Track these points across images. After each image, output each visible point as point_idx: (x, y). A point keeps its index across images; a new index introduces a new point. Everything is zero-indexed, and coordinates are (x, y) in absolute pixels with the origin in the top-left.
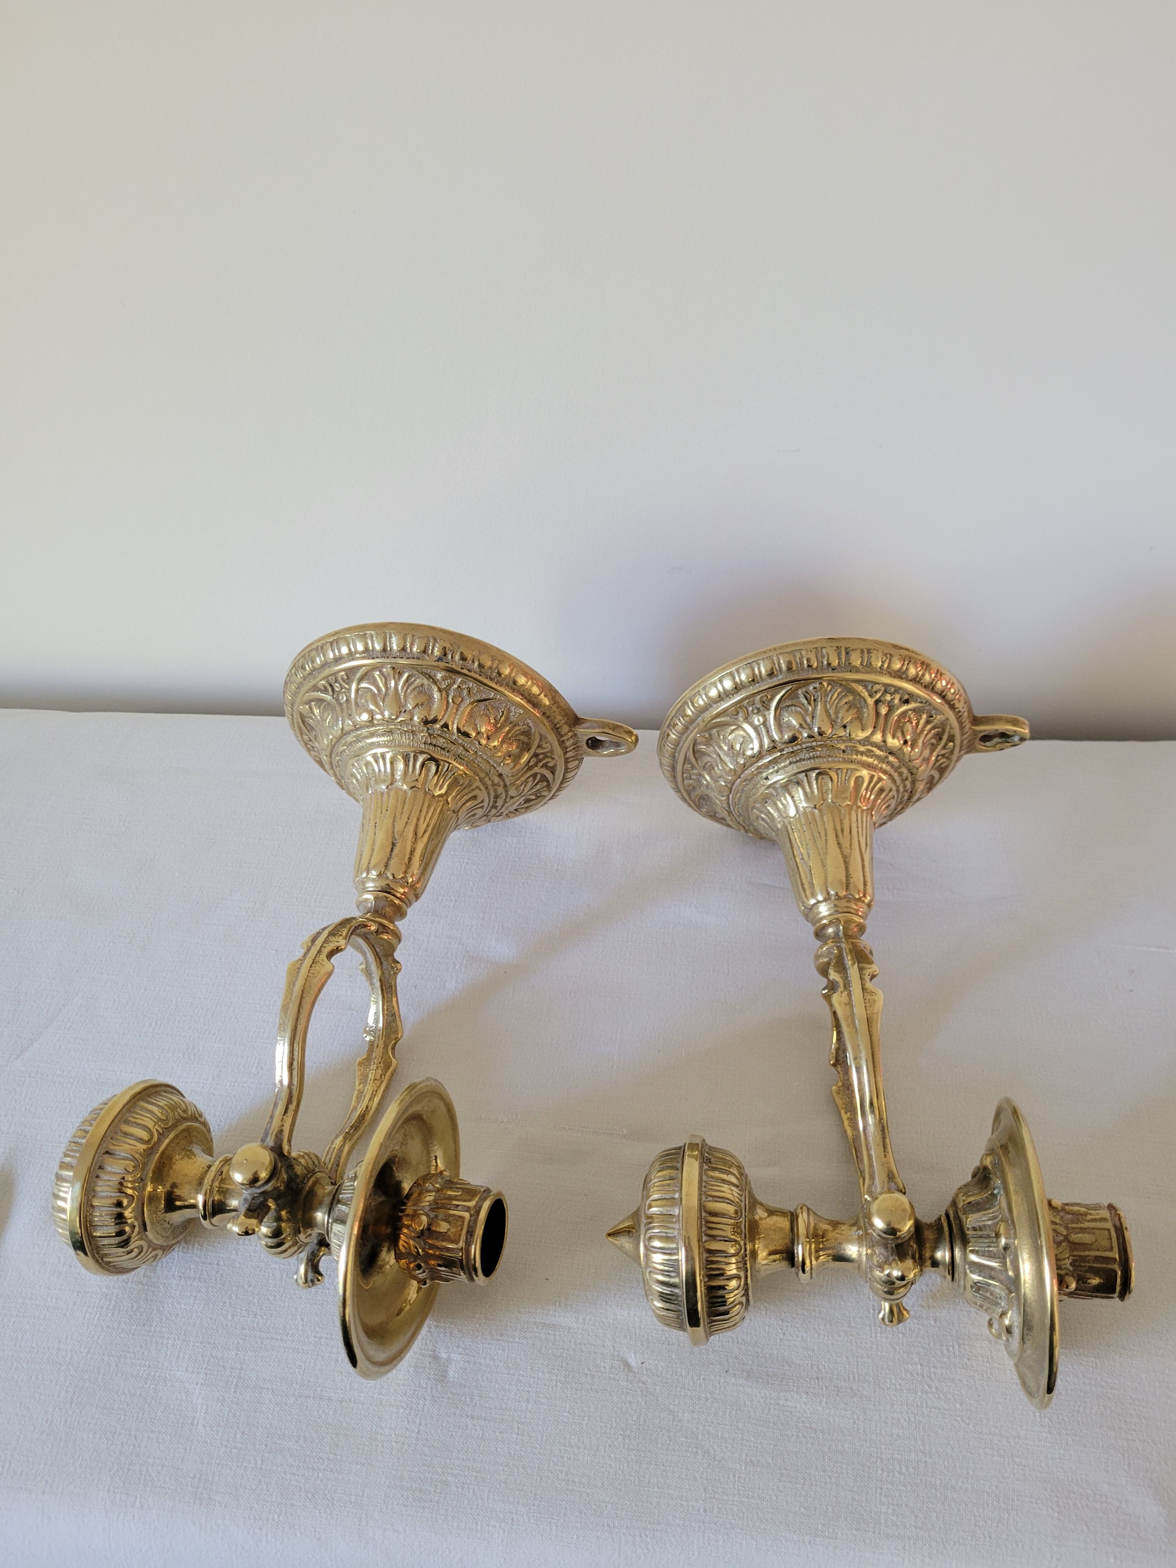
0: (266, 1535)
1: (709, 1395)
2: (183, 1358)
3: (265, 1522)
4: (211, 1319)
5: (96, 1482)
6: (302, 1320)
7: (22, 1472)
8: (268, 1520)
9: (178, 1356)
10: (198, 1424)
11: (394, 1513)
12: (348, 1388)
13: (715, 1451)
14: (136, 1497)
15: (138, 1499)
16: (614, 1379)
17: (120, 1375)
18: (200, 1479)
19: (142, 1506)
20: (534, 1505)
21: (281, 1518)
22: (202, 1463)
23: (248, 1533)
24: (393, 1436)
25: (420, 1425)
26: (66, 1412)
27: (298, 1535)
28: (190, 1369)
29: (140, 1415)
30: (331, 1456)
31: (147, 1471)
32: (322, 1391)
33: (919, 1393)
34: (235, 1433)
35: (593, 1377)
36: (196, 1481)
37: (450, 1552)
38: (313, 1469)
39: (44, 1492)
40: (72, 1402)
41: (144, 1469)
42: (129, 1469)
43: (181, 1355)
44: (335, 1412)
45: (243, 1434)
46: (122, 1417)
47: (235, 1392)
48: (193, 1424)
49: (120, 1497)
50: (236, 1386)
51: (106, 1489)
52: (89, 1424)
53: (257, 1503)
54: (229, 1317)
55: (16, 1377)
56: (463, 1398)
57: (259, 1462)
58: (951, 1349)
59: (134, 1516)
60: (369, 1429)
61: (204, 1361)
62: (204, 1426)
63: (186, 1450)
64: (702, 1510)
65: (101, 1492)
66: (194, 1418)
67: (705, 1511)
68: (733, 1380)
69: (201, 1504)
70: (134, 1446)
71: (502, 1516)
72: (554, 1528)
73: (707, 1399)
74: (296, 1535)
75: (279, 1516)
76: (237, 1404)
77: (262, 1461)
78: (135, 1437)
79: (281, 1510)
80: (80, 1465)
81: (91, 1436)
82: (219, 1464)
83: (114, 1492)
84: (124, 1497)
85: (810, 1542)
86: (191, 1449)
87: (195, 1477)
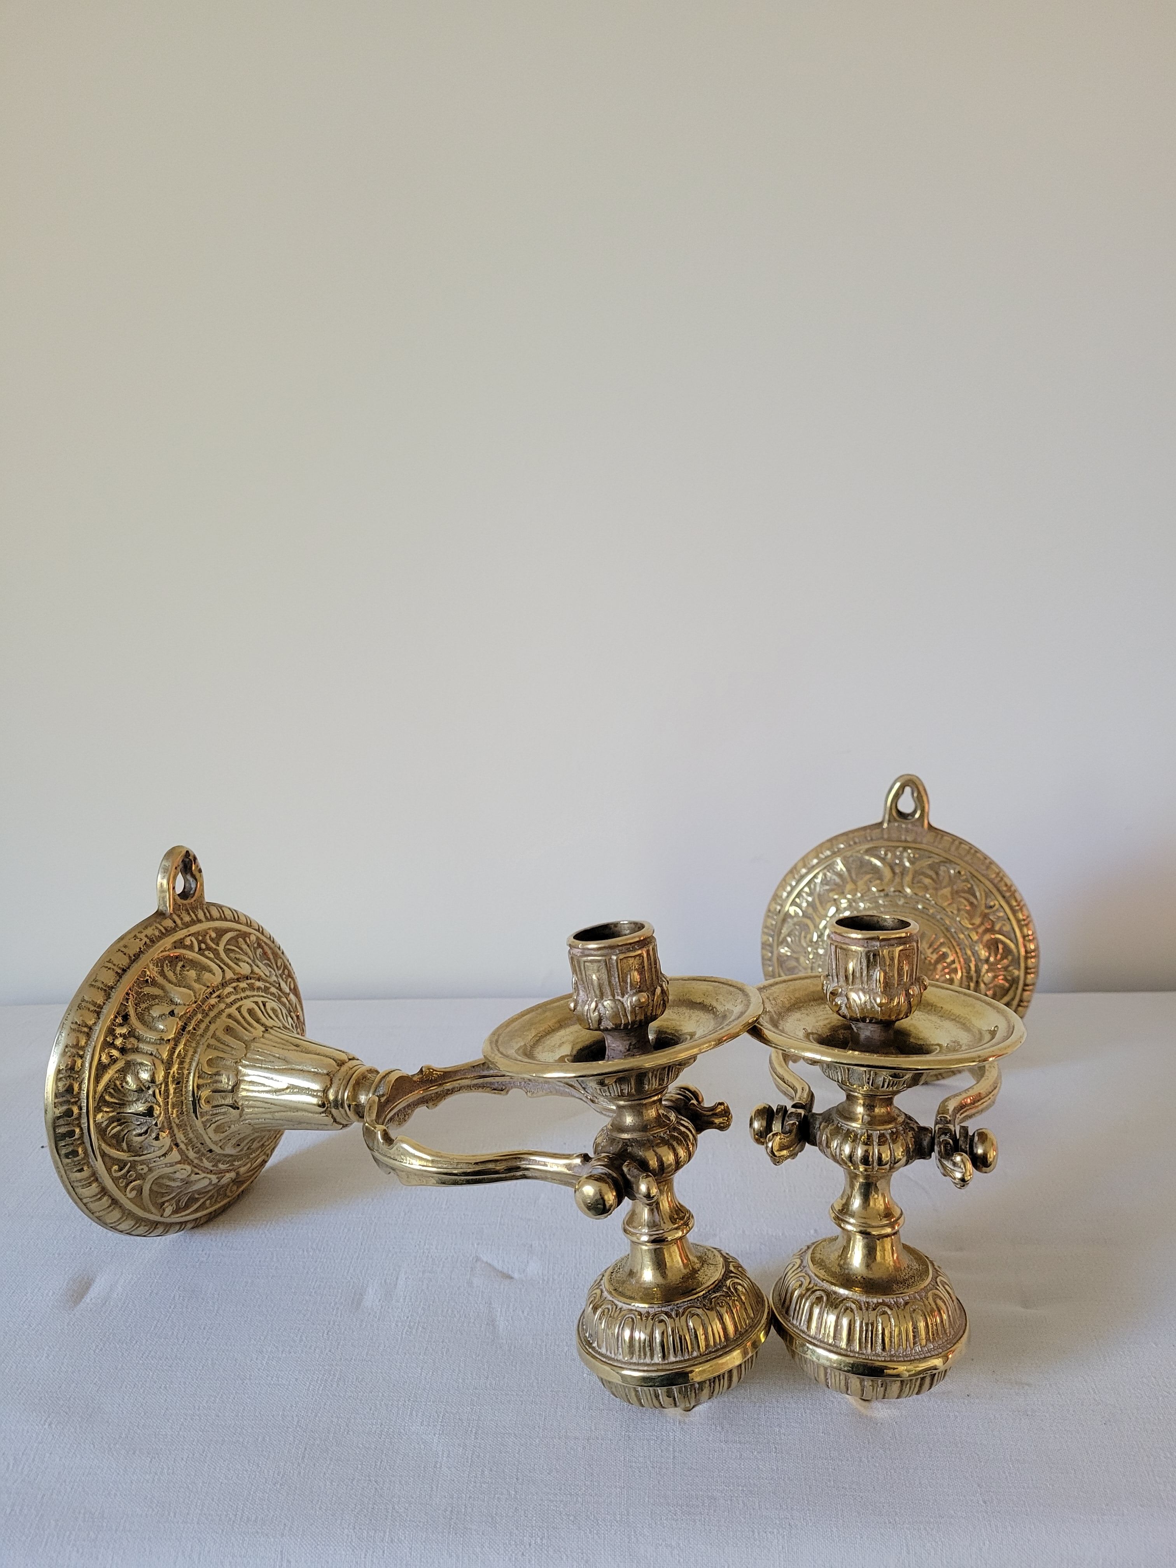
1: (957, 1413)
2: (417, 1415)
3: (527, 1547)
4: (441, 1383)
5: (339, 1522)
7: (257, 1518)
8: (530, 1544)
9: (411, 1414)
10: (440, 1467)
11: (664, 1527)
12: (593, 1428)
13: (978, 1455)
14: (385, 1532)
15: (388, 1533)
17: (351, 1433)
18: (451, 1511)
19: (392, 1541)
20: (809, 1510)
21: (544, 1541)
22: (452, 1498)
24: (648, 1462)
25: (674, 1451)
27: (564, 1558)
28: (425, 1423)
30: (588, 1483)
31: (394, 1508)
34: (483, 1471)
36: (448, 1513)
38: (571, 1495)
39: (282, 1535)
40: (303, 1457)
41: (390, 1507)
42: (373, 1509)
43: (414, 1414)
44: (584, 1448)
45: (491, 1470)
46: (360, 1466)
47: (476, 1438)
48: (435, 1467)
49: (368, 1533)
50: (476, 1433)
51: (351, 1527)
53: (517, 1529)
54: (460, 1381)
55: (241, 1440)
59: (384, 1552)
60: (622, 1459)
61: (438, 1416)
62: (449, 1468)
63: (432, 1488)
65: (346, 1530)
66: (436, 1462)
67: (985, 1502)
68: (977, 1401)
69: (456, 1533)
70: (376, 1489)
71: (778, 1522)
72: (835, 1530)
74: (562, 1559)
75: (541, 1539)
76: (480, 1447)
78: (376, 1482)
79: (543, 1534)
80: (320, 1508)
82: (470, 1497)
83: (360, 1529)
84: (372, 1533)
85: (1098, 1521)
86: (437, 1487)
87: (446, 1510)
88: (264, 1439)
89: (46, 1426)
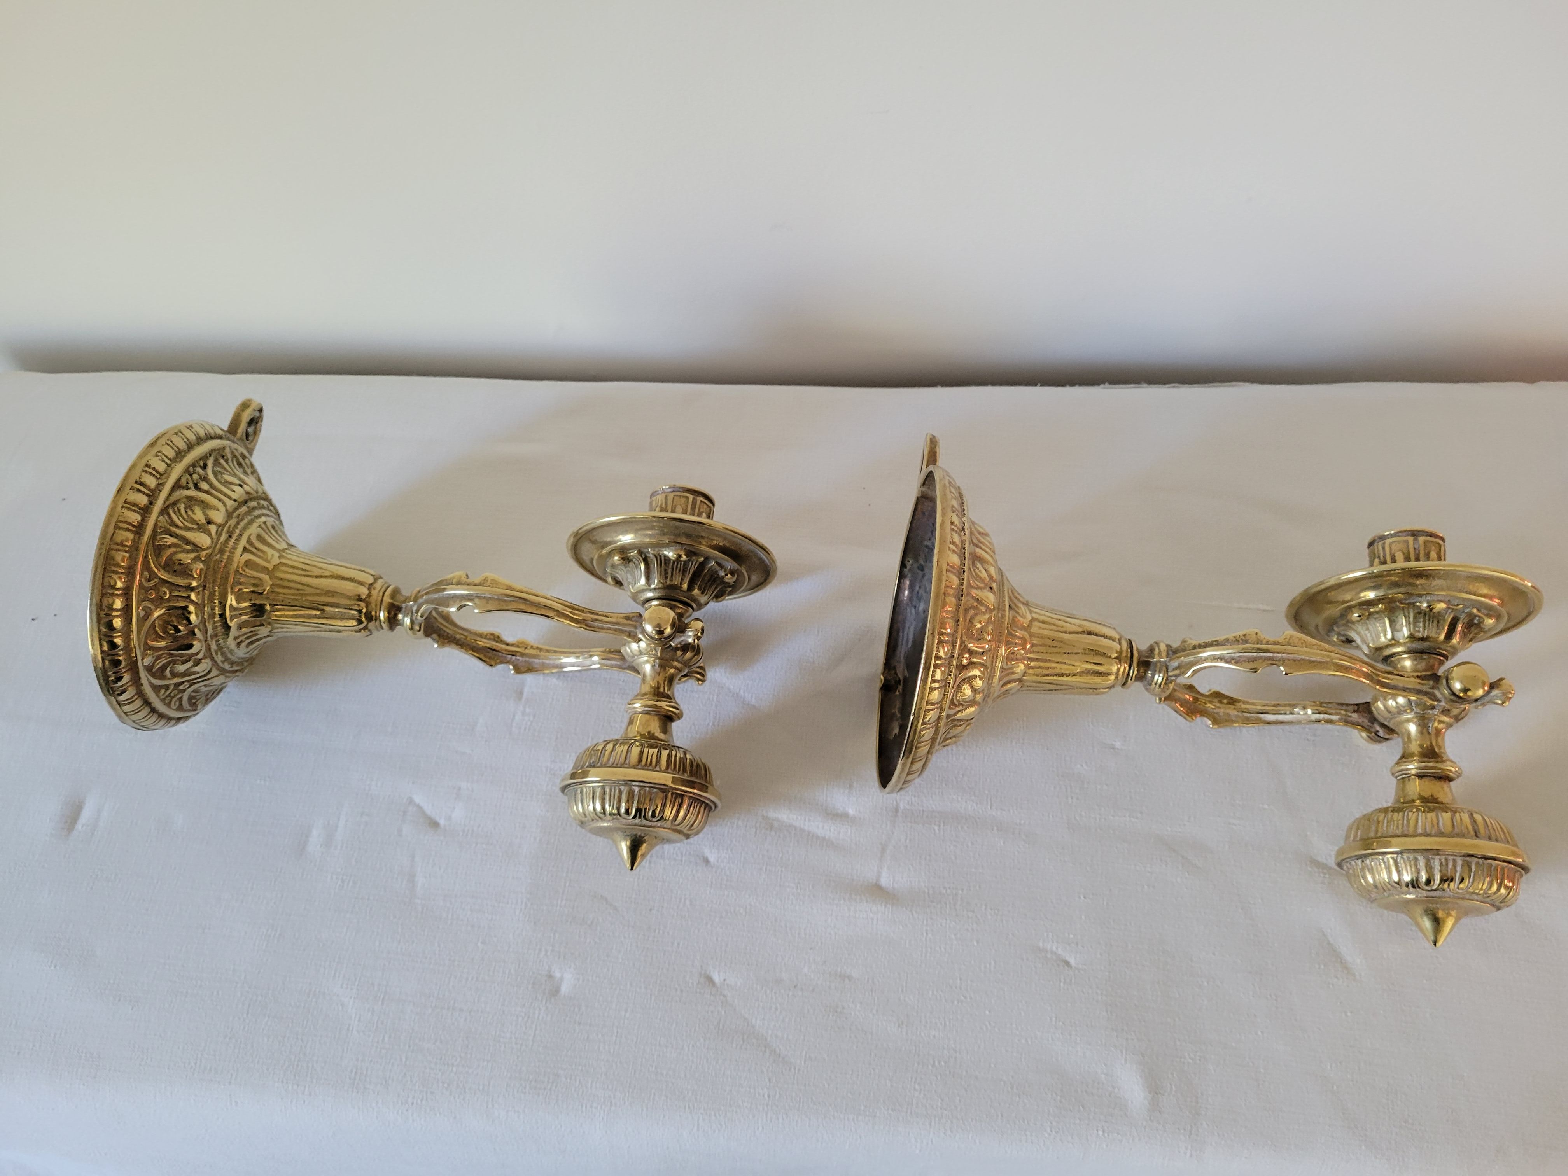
0: (412, 1115)
2: (339, 977)
3: (410, 1105)
5: (271, 1075)
6: (439, 946)
7: (211, 1067)
8: (412, 1104)
9: (335, 975)
10: (352, 1030)
11: (514, 1098)
12: (476, 1000)
13: (780, 1050)
14: (305, 1087)
15: (307, 1088)
16: (700, 993)
17: (286, 991)
18: (356, 1073)
19: (310, 1094)
20: (629, 1092)
21: (424, 1102)
22: (357, 1060)
23: (398, 1113)
24: (513, 1038)
25: (536, 1030)
26: (244, 1020)
27: (438, 1115)
28: (344, 986)
29: (305, 1022)
30: (463, 1055)
31: (313, 1066)
32: (454, 1003)
33: (956, 1003)
34: (384, 1037)
35: (682, 991)
36: (353, 1074)
37: (561, 1126)
38: (448, 1064)
39: (230, 1083)
40: (248, 1014)
41: (310, 1065)
42: (298, 1066)
43: (337, 976)
44: (466, 1020)
45: (390, 1037)
46: (290, 1025)
47: (383, 1004)
48: (348, 1029)
49: (293, 1086)
50: (383, 999)
51: (280, 1080)
52: (263, 1030)
53: (403, 1091)
56: (572, 1009)
57: (404, 1060)
58: (988, 966)
59: (304, 1101)
60: (494, 1033)
61: (356, 979)
62: (358, 1032)
63: (343, 1050)
64: (766, 1096)
65: (277, 1083)
66: (349, 1025)
68: (800, 993)
69: (358, 1092)
70: (301, 1047)
71: (603, 1100)
72: (645, 1109)
73: (776, 1009)
74: (436, 1114)
75: (421, 1101)
76: (384, 1013)
77: (406, 1059)
78: (302, 1040)
79: (423, 1097)
80: (258, 1062)
81: (266, 1039)
82: (371, 1061)
83: (287, 1083)
84: (295, 1087)
85: (853, 1119)
86: (347, 1049)
87: (352, 1071)
88: (218, 993)
89: (52, 968)
